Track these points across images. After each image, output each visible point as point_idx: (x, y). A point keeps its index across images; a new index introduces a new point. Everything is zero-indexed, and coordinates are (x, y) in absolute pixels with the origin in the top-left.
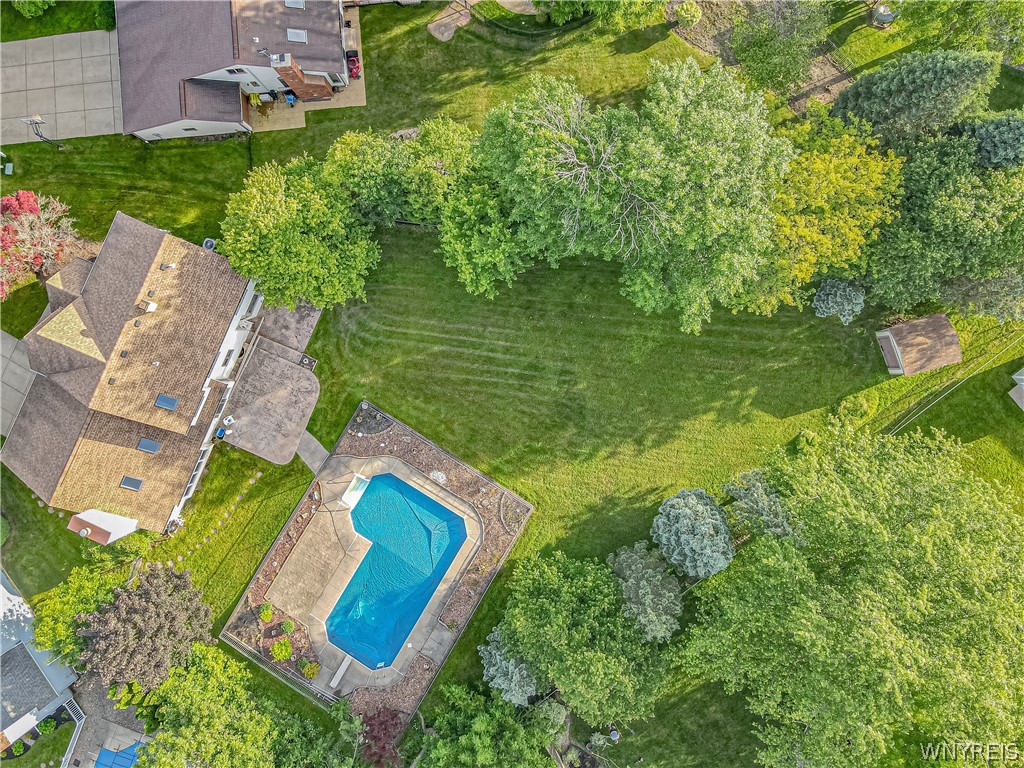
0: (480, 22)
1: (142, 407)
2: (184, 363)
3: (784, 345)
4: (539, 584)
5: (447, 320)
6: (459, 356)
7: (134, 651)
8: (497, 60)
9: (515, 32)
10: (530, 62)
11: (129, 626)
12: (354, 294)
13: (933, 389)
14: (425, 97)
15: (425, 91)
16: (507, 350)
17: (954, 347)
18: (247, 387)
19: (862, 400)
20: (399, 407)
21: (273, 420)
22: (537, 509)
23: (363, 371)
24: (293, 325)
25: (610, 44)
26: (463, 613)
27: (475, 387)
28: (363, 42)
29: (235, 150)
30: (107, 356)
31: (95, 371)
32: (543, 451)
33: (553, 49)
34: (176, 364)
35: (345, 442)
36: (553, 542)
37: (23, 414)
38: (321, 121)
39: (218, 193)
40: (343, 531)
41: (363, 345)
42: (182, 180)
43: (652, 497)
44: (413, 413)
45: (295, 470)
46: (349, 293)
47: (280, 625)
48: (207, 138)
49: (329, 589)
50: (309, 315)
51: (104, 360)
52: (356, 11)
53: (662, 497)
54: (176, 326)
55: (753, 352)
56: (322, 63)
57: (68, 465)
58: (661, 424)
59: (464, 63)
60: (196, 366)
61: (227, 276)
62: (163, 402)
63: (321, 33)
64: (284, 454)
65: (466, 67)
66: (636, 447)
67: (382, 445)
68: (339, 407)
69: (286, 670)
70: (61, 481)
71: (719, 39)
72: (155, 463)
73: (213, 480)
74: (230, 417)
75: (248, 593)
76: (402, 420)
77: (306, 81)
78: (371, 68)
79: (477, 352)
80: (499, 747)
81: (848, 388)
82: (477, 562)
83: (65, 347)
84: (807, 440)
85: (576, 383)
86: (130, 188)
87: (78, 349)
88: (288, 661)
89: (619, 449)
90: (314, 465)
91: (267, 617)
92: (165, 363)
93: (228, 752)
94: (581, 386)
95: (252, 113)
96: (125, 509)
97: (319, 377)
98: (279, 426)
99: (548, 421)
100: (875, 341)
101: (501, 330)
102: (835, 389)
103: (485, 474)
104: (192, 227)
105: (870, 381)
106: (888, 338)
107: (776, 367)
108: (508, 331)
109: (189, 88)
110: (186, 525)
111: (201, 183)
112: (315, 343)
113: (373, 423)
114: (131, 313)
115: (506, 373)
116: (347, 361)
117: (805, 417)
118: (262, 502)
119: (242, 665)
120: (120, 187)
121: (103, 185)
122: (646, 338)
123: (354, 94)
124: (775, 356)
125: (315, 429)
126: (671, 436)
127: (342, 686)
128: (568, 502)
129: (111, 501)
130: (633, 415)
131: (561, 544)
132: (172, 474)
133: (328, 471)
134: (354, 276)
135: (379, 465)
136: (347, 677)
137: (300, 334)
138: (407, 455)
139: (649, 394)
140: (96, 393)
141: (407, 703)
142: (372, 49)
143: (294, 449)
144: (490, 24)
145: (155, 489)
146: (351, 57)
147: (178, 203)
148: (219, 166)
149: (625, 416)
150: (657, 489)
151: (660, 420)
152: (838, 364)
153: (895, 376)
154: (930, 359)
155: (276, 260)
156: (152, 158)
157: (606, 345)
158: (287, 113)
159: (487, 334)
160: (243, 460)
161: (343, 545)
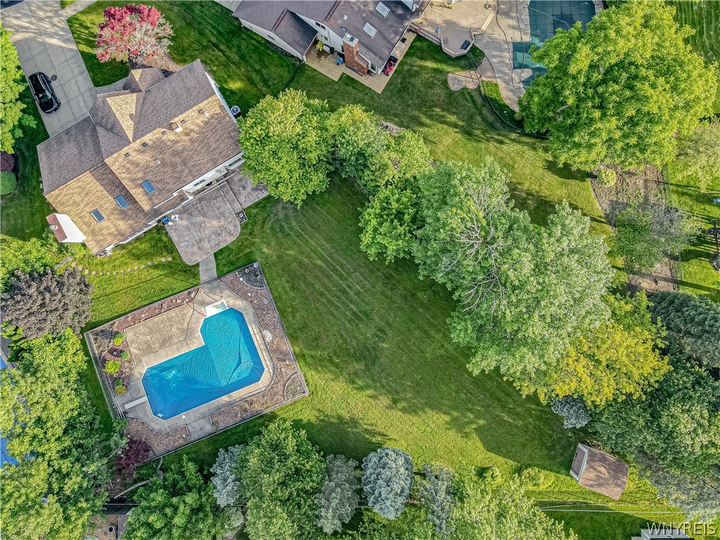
0: (480, 93)
1: (133, 180)
2: (174, 172)
3: (520, 409)
4: (280, 443)
5: (337, 251)
6: (329, 277)
7: (33, 313)
8: (474, 122)
9: (497, 114)
10: (492, 138)
11: (40, 298)
12: (295, 199)
13: (589, 501)
14: (417, 113)
15: (420, 110)
16: (358, 293)
17: (619, 489)
18: (199, 205)
19: (542, 476)
20: (274, 279)
21: (200, 234)
22: (309, 396)
23: (268, 244)
24: (249, 189)
25: (547, 161)
26: (226, 422)
27: (324, 300)
28: (405, 56)
29: (288, 66)
30: (135, 139)
31: (122, 142)
32: (337, 366)
33: (512, 140)
34: (169, 169)
35: (230, 277)
36: (305, 421)
37: (67, 132)
38: (348, 85)
39: (261, 84)
40: (194, 326)
41: (280, 230)
42: (246, 62)
43: (380, 438)
44: (280, 289)
45: (191, 271)
46: (293, 197)
47: (122, 351)
48: (277, 48)
49: (162, 352)
50: (262, 190)
51: (131, 140)
52: (414, 36)
53: (385, 443)
54: (184, 149)
55: (499, 400)
56: (373, 55)
57: (71, 182)
58: (415, 401)
59: (454, 110)
60: (179, 178)
61: (232, 141)
62: (147, 185)
63: (384, 37)
64: (192, 258)
65: (453, 113)
66: (391, 404)
67: (250, 294)
68: (241, 254)
69: (107, 379)
70: (61, 188)
71: (614, 205)
72: (118, 214)
73: (143, 243)
74: (177, 216)
75: (117, 321)
76: (270, 289)
77: (356, 59)
78: (398, 75)
79: (341, 282)
80: (191, 518)
81: (539, 463)
82: (255, 399)
83: (116, 117)
84: (493, 474)
85: (384, 342)
86: (215, 45)
87: (122, 124)
88: (112, 376)
89: (380, 397)
90: (203, 277)
91: (117, 342)
92: (163, 164)
93: (43, 406)
94: (385, 345)
95: (312, 52)
96: (84, 227)
97: (242, 230)
98: (201, 240)
99: (352, 351)
100: (575, 448)
101: (363, 279)
102: (531, 458)
103: (295, 353)
104: (233, 92)
105: (555, 468)
106: (584, 453)
107: (505, 419)
108: (367, 283)
109: (288, 17)
110: (111, 257)
111: (256, 71)
112: (253, 208)
113: (253, 278)
114: (164, 125)
115: (348, 306)
116: (264, 232)
117: (501, 460)
118: (161, 275)
119: (85, 358)
120: (210, 41)
121: (202, 33)
122: (442, 346)
123: (378, 83)
124: (510, 412)
125: (219, 257)
126: (415, 412)
127: (131, 411)
128: (330, 405)
129: (81, 217)
130: (403, 384)
131: (308, 426)
132: (123, 225)
133: (209, 286)
134: (302, 191)
135: (239, 304)
136: (137, 408)
137: (249, 198)
138: (259, 310)
139: (421, 379)
140: (114, 156)
141: (159, 447)
142: (406, 64)
143: (199, 259)
144: (485, 98)
145: (108, 228)
146: (392, 60)
147: (235, 73)
148: (273, 69)
149: (398, 381)
150: (385, 436)
151: (415, 398)
152: (544, 444)
153: (571, 477)
154: (600, 485)
155: (266, 154)
156: (239, 37)
157: (417, 333)
158: (333, 66)
159: (353, 275)
160: (167, 244)
161: (187, 333)
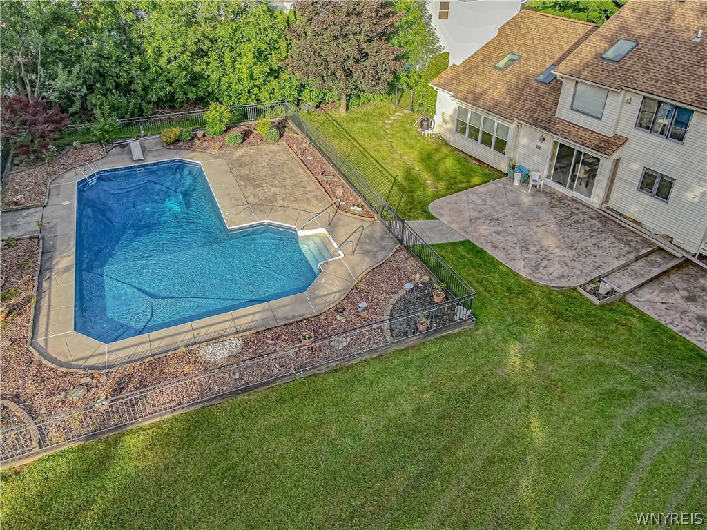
44: (388, 385)
138: (310, 328)
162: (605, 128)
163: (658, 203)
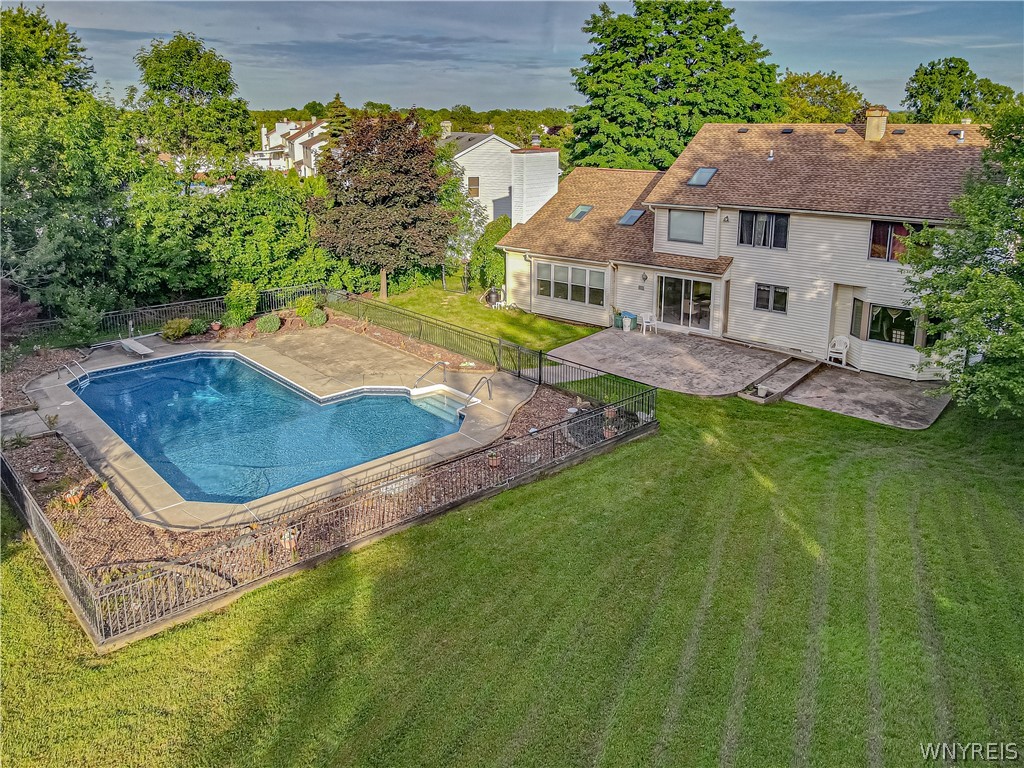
67: (531, 430)
162: (708, 252)
163: (777, 316)
